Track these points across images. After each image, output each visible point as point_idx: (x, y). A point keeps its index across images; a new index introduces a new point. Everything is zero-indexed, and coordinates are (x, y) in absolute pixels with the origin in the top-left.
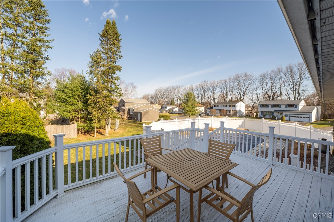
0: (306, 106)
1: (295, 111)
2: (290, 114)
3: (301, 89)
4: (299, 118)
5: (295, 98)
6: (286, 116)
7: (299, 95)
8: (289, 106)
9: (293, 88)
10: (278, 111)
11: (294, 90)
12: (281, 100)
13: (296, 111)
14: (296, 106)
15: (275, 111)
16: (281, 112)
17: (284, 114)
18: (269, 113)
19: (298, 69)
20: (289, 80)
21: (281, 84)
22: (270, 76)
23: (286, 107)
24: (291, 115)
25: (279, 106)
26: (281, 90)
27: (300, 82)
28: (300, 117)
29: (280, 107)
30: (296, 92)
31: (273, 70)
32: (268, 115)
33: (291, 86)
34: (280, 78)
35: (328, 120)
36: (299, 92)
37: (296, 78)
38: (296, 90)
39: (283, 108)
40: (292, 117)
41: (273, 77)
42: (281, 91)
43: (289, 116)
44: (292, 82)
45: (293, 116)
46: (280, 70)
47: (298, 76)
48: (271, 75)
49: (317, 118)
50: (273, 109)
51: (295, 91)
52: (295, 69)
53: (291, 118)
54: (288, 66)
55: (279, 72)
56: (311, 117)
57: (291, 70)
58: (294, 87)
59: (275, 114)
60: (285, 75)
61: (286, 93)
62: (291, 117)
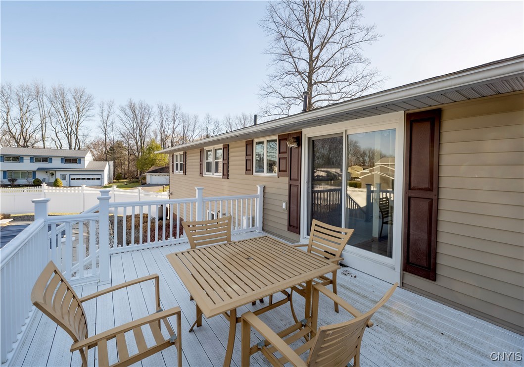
0: (94, 160)
1: (79, 170)
2: (70, 175)
3: (80, 133)
4: (86, 180)
5: (70, 146)
6: (64, 178)
7: (77, 142)
8: (67, 160)
9: (67, 130)
10: (46, 170)
11: (68, 133)
12: (44, 148)
13: (81, 170)
14: (80, 160)
15: (39, 169)
16: (52, 172)
17: (58, 175)
18: (24, 174)
19: (75, 98)
20: (58, 113)
21: (43, 118)
22: (18, 95)
23: (61, 163)
24: (72, 177)
25: (45, 159)
26: (44, 128)
27: (78, 121)
28: (88, 179)
29: (51, 162)
30: (72, 137)
31: (25, 86)
32: (22, 178)
33: (63, 126)
34: (40, 106)
35: (123, 181)
36: (77, 137)
37: (70, 113)
38: (72, 133)
39: (56, 163)
40: (74, 179)
41: (25, 100)
42: (44, 131)
43: (68, 178)
44: (63, 117)
45: (76, 177)
46: (40, 90)
47: (74, 110)
48: (21, 94)
49: (109, 178)
50: (34, 166)
51: (71, 135)
52: (69, 97)
53: (71, 181)
54: (57, 87)
55: (38, 93)
56: (104, 178)
57: (63, 95)
58: (67, 126)
59: (39, 176)
60: (52, 102)
61: (54, 136)
62: (72, 179)
